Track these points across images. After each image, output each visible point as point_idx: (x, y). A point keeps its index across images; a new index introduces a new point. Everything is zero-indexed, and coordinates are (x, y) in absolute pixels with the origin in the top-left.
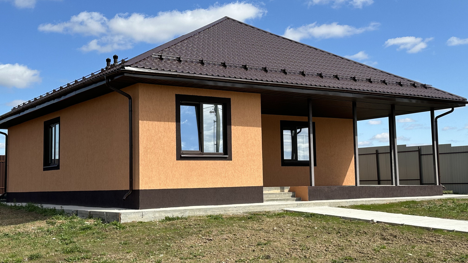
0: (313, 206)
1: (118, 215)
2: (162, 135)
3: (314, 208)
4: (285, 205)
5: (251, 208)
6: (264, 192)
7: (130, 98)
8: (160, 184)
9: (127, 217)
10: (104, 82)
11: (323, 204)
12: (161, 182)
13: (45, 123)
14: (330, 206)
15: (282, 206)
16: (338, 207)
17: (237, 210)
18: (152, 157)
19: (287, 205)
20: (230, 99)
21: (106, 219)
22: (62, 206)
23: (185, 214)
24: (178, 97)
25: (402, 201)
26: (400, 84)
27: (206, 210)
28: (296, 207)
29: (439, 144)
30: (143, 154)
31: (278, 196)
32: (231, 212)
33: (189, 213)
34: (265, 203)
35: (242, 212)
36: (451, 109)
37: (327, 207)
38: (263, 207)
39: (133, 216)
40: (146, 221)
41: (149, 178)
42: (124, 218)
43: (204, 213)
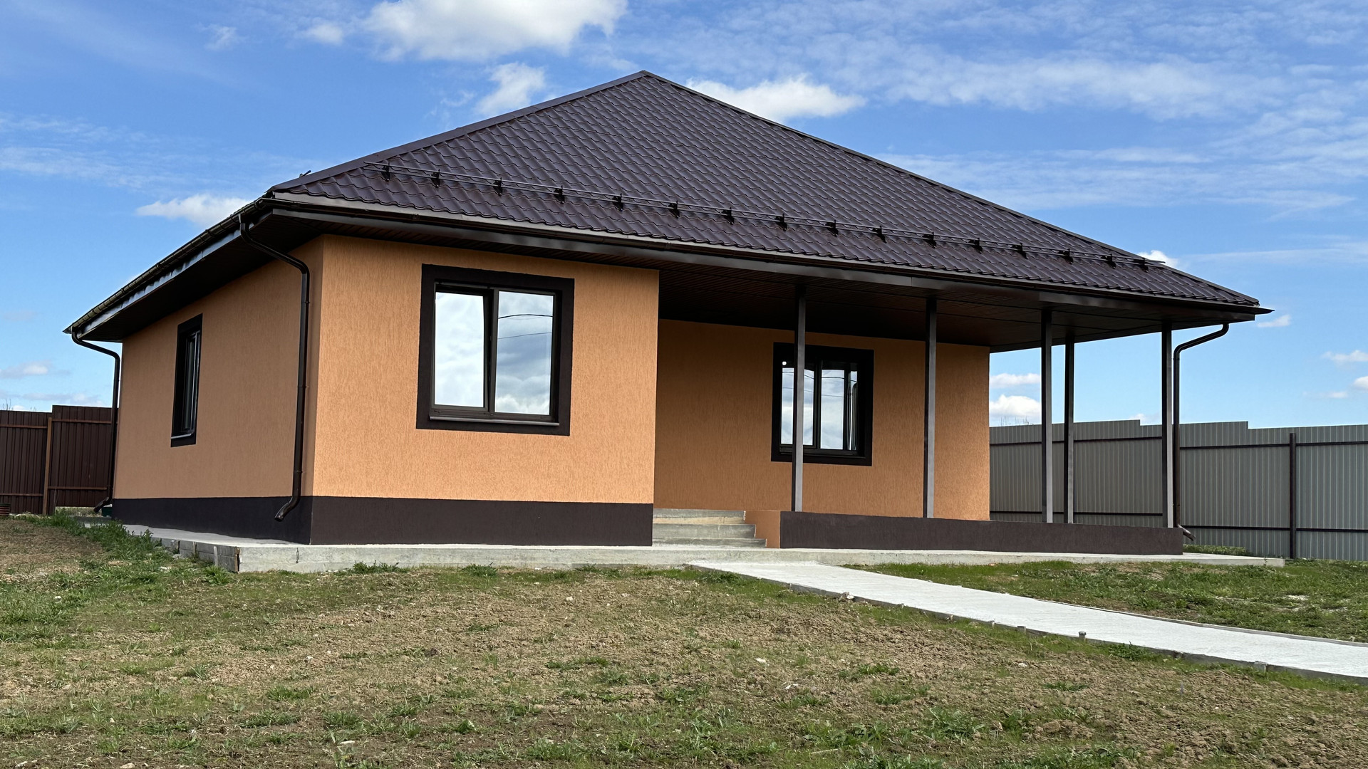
0: (775, 561)
1: (236, 552)
2: (380, 364)
3: (777, 564)
4: (693, 552)
5: (597, 556)
6: (655, 521)
7: (304, 269)
8: (369, 485)
9: (256, 558)
10: (238, 234)
11: (805, 558)
12: (371, 481)
13: (180, 327)
14: (823, 561)
15: (685, 556)
16: (846, 566)
17: (557, 560)
18: (351, 417)
19: (699, 552)
20: (574, 279)
21: (200, 556)
22: (151, 530)
23: (412, 561)
24: (426, 269)
25: (1038, 560)
26: (1067, 257)
27: (469, 555)
28: (726, 559)
29: (1181, 422)
30: (326, 410)
31: (705, 531)
32: (539, 561)
33: (424, 558)
34: (654, 548)
35: (570, 564)
36: (1220, 327)
37: (814, 564)
38: (631, 556)
39: (272, 557)
40: (307, 571)
41: (341, 468)
42: (247, 561)
43: (464, 561)
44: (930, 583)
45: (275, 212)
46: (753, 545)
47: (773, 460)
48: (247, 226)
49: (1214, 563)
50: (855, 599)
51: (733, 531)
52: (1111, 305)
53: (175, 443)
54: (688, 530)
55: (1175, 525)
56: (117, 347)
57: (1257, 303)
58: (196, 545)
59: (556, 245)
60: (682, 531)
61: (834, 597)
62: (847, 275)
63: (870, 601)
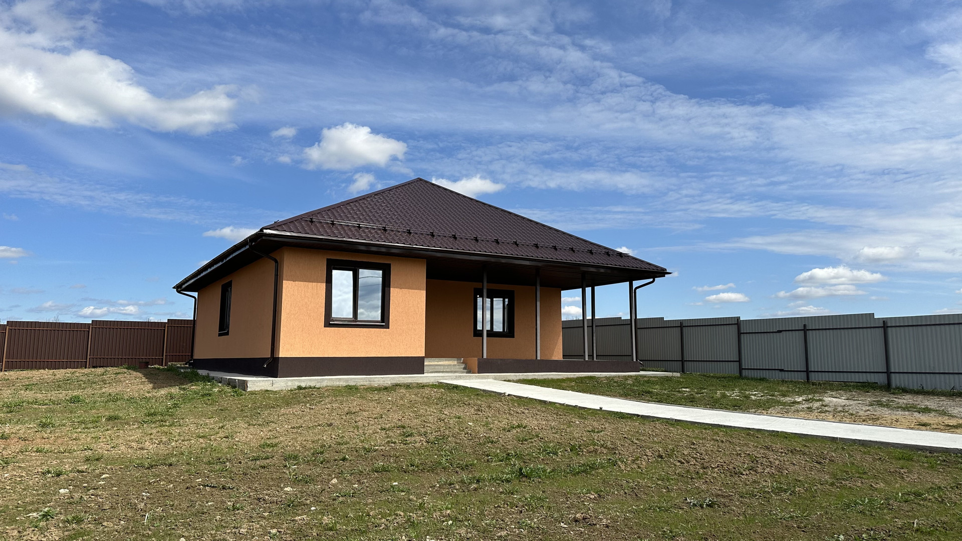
0: (475, 379)
1: (245, 382)
2: (308, 300)
3: (476, 381)
4: (442, 376)
5: (401, 379)
6: (425, 364)
7: (276, 262)
8: (303, 351)
9: (255, 385)
10: (248, 247)
11: (488, 377)
12: (304, 350)
13: (223, 286)
14: (495, 379)
15: (438, 378)
16: (504, 381)
17: (384, 381)
18: (296, 323)
19: (444, 376)
20: (390, 264)
21: (232, 384)
22: (209, 372)
23: (322, 384)
24: (328, 260)
25: (583, 376)
26: (591, 252)
27: (347, 380)
28: (455, 379)
29: (638, 318)
30: (285, 321)
31: (447, 367)
32: (376, 382)
33: (327, 382)
34: (425, 375)
35: (389, 383)
36: (652, 280)
37: (491, 380)
38: (415, 379)
39: (261, 384)
40: (276, 389)
41: (291, 345)
42: (251, 386)
43: (344, 383)
44: (539, 387)
45: (264, 238)
46: (467, 373)
47: (474, 336)
48: (252, 244)
49: (652, 376)
50: (509, 395)
51: (458, 367)
52: (609, 271)
53: (220, 335)
54: (439, 367)
55: (637, 360)
56: (196, 294)
57: (666, 270)
58: (229, 379)
59: (383, 250)
60: (437, 367)
61: (500, 394)
62: (503, 261)
63: (514, 396)
